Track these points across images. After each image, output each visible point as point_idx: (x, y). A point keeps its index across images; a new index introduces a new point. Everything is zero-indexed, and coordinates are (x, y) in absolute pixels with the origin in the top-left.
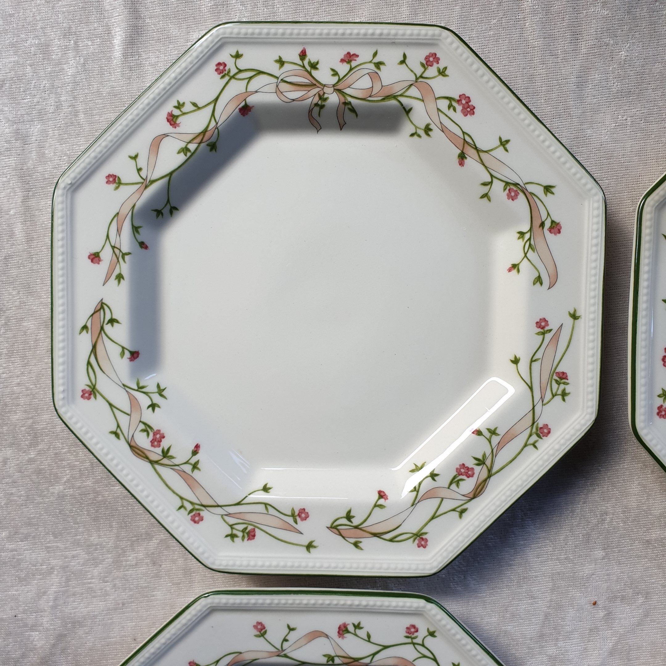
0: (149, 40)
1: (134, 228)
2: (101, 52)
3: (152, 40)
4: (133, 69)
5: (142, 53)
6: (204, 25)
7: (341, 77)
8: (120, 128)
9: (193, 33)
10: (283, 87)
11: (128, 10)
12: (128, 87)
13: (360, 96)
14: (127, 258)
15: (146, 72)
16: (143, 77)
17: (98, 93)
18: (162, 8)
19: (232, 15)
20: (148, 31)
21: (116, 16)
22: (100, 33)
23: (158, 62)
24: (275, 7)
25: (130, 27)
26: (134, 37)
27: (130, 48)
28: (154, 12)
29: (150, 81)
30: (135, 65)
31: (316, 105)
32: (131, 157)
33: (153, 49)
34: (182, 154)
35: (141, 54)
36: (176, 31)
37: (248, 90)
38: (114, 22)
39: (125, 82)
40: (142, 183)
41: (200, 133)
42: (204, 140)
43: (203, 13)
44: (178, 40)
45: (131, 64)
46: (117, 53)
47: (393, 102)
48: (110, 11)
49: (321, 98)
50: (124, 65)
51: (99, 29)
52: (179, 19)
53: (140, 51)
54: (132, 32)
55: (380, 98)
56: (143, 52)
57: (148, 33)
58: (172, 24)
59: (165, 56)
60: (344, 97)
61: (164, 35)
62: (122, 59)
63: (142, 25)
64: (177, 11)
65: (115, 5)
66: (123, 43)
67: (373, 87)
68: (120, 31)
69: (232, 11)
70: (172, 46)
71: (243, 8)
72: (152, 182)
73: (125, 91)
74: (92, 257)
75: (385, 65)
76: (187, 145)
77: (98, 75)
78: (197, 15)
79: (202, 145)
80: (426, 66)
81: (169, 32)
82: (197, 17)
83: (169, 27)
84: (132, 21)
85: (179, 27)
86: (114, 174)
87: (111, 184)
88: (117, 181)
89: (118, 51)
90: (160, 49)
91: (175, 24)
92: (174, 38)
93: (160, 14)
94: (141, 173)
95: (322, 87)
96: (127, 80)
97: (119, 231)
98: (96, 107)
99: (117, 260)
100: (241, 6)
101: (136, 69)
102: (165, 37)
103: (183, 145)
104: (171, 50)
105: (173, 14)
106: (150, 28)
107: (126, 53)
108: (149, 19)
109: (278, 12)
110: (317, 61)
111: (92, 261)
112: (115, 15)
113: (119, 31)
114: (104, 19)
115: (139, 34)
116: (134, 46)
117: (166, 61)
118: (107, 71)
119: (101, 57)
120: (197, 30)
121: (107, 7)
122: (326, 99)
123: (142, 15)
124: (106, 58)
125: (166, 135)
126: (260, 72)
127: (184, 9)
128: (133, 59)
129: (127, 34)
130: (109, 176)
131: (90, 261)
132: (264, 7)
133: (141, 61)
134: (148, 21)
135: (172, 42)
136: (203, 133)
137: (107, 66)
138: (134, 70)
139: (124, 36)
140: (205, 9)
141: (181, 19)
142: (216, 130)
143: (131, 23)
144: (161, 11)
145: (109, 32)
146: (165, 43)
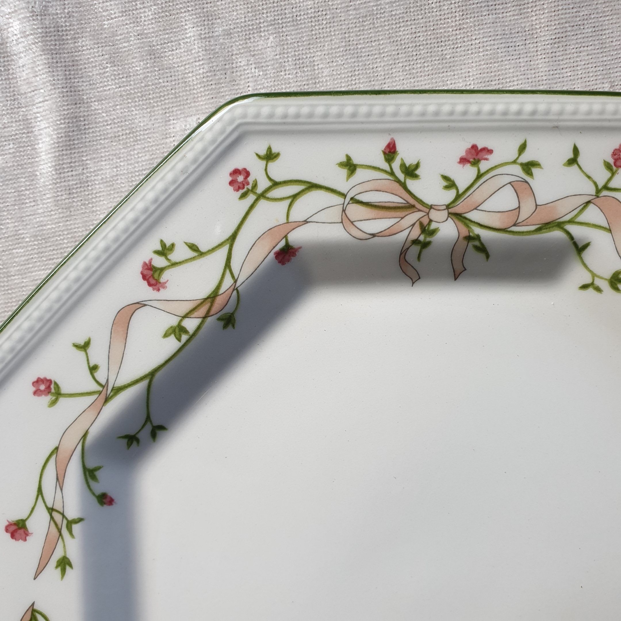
0: (99, 138)
1: (87, 473)
2: (18, 165)
3: (104, 139)
4: (74, 191)
5: (88, 162)
6: (195, 106)
7: (461, 192)
8: (54, 295)
9: (175, 122)
10: (354, 211)
11: (60, 90)
12: (68, 223)
13: (497, 224)
14: (76, 528)
15: (98, 195)
16: (93, 202)
17: (17, 237)
18: (118, 84)
19: (241, 87)
20: (96, 123)
21: (40, 102)
22: (13, 133)
23: (117, 175)
24: (316, 68)
25: (65, 119)
26: (73, 136)
27: (66, 155)
28: (105, 90)
29: (106, 209)
30: (76, 184)
31: (416, 242)
32: (77, 346)
33: (107, 154)
34: (172, 338)
35: (87, 164)
36: (145, 119)
37: (291, 220)
38: (38, 113)
39: (61, 215)
40: (100, 393)
41: (205, 299)
42: (212, 312)
43: (190, 86)
44: (150, 136)
45: (71, 183)
46: (46, 166)
47: (557, 234)
48: (29, 95)
49: (425, 229)
50: (58, 185)
51: (12, 126)
52: (150, 99)
53: (84, 159)
54: (69, 127)
55: (533, 228)
56: (91, 159)
57: (96, 127)
58: (138, 108)
59: (128, 164)
60: (468, 226)
61: (124, 128)
62: (53, 175)
63: (86, 114)
64: (146, 86)
65: (36, 84)
66: (54, 148)
67: (519, 207)
68: (49, 127)
69: (241, 80)
70: (139, 147)
71: (261, 73)
72: (118, 390)
73: (63, 231)
74: (13, 528)
75: (541, 168)
76: (181, 321)
77: (15, 205)
78: (180, 90)
79: (209, 319)
80: (614, 168)
81: (133, 123)
82: (181, 94)
83: (134, 113)
84: (68, 109)
85: (150, 112)
86: (48, 378)
87: (43, 396)
88: (53, 390)
89: (46, 161)
90: (120, 153)
91: (143, 109)
92: (142, 133)
93: (116, 93)
94: (96, 375)
95: (427, 210)
96: (65, 211)
97: (60, 481)
98: (15, 262)
99: (58, 534)
100: (257, 70)
101: (79, 190)
102: (128, 132)
103: (174, 321)
104: (138, 153)
105: (138, 92)
106: (100, 118)
107: (60, 164)
108: (96, 103)
109: (322, 76)
110: (415, 163)
111: (13, 536)
112: (37, 101)
113: (45, 128)
114: (19, 107)
115: (81, 130)
116: (73, 152)
117: (132, 172)
118: (30, 198)
119: (18, 174)
120: (183, 116)
121: (24, 88)
122: (433, 232)
123: (85, 97)
124: (27, 175)
125: (141, 305)
126: (312, 186)
127: (156, 81)
128: (74, 173)
129: (60, 131)
130: (38, 381)
131: (9, 535)
132: (296, 69)
133: (87, 177)
134: (95, 105)
135: (140, 140)
136: (209, 300)
137: (30, 189)
138: (77, 193)
139: (55, 136)
140: (194, 78)
141: (153, 98)
142: (235, 292)
143: (66, 113)
144: (116, 88)
145: (30, 130)
146: (127, 143)
